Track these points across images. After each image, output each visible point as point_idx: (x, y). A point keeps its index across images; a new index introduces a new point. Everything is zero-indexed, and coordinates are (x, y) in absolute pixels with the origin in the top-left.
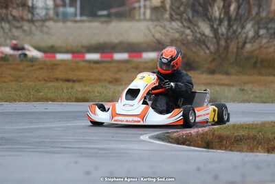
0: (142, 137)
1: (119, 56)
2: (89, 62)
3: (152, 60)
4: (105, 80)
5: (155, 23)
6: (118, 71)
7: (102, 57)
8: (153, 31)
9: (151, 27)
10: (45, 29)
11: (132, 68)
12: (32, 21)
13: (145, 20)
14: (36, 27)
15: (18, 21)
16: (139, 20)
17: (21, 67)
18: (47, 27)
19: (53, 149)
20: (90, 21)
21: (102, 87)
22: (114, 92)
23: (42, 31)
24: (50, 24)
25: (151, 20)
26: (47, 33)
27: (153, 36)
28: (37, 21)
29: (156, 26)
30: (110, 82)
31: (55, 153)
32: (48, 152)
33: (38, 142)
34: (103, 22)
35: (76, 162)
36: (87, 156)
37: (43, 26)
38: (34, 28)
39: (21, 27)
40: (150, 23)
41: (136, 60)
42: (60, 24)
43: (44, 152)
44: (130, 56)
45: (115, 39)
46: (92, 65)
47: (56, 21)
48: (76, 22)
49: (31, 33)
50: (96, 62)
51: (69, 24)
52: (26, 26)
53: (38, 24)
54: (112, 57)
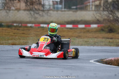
0: (90, 61)
1: (81, 26)
2: (68, 28)
3: (95, 28)
4: (75, 36)
5: (97, 12)
6: (80, 33)
7: (73, 26)
8: (96, 15)
9: (95, 14)
10: (49, 14)
11: (86, 31)
12: (43, 11)
13: (92, 10)
14: (45, 13)
15: (37, 11)
16: (90, 11)
17: (38, 30)
18: (50, 13)
19: (52, 66)
20: (68, 11)
21: (73, 39)
22: (79, 42)
23: (47, 15)
24: (51, 12)
25: (95, 11)
26: (50, 16)
27: (96, 18)
28: (45, 11)
29: (97, 13)
30: (77, 37)
31: (53, 67)
32: (50, 67)
33: (46, 63)
34: (74, 11)
35: (62, 71)
36: (67, 69)
37: (48, 13)
38: (44, 13)
39: (38, 13)
40: (94, 12)
41: (88, 28)
42: (55, 12)
43: (48, 67)
44: (85, 26)
45: (79, 19)
46: (69, 30)
47: (53, 11)
48: (62, 11)
49: (43, 16)
50: (71, 29)
51: (59, 12)
52: (41, 13)
53: (46, 12)
54: (77, 26)
